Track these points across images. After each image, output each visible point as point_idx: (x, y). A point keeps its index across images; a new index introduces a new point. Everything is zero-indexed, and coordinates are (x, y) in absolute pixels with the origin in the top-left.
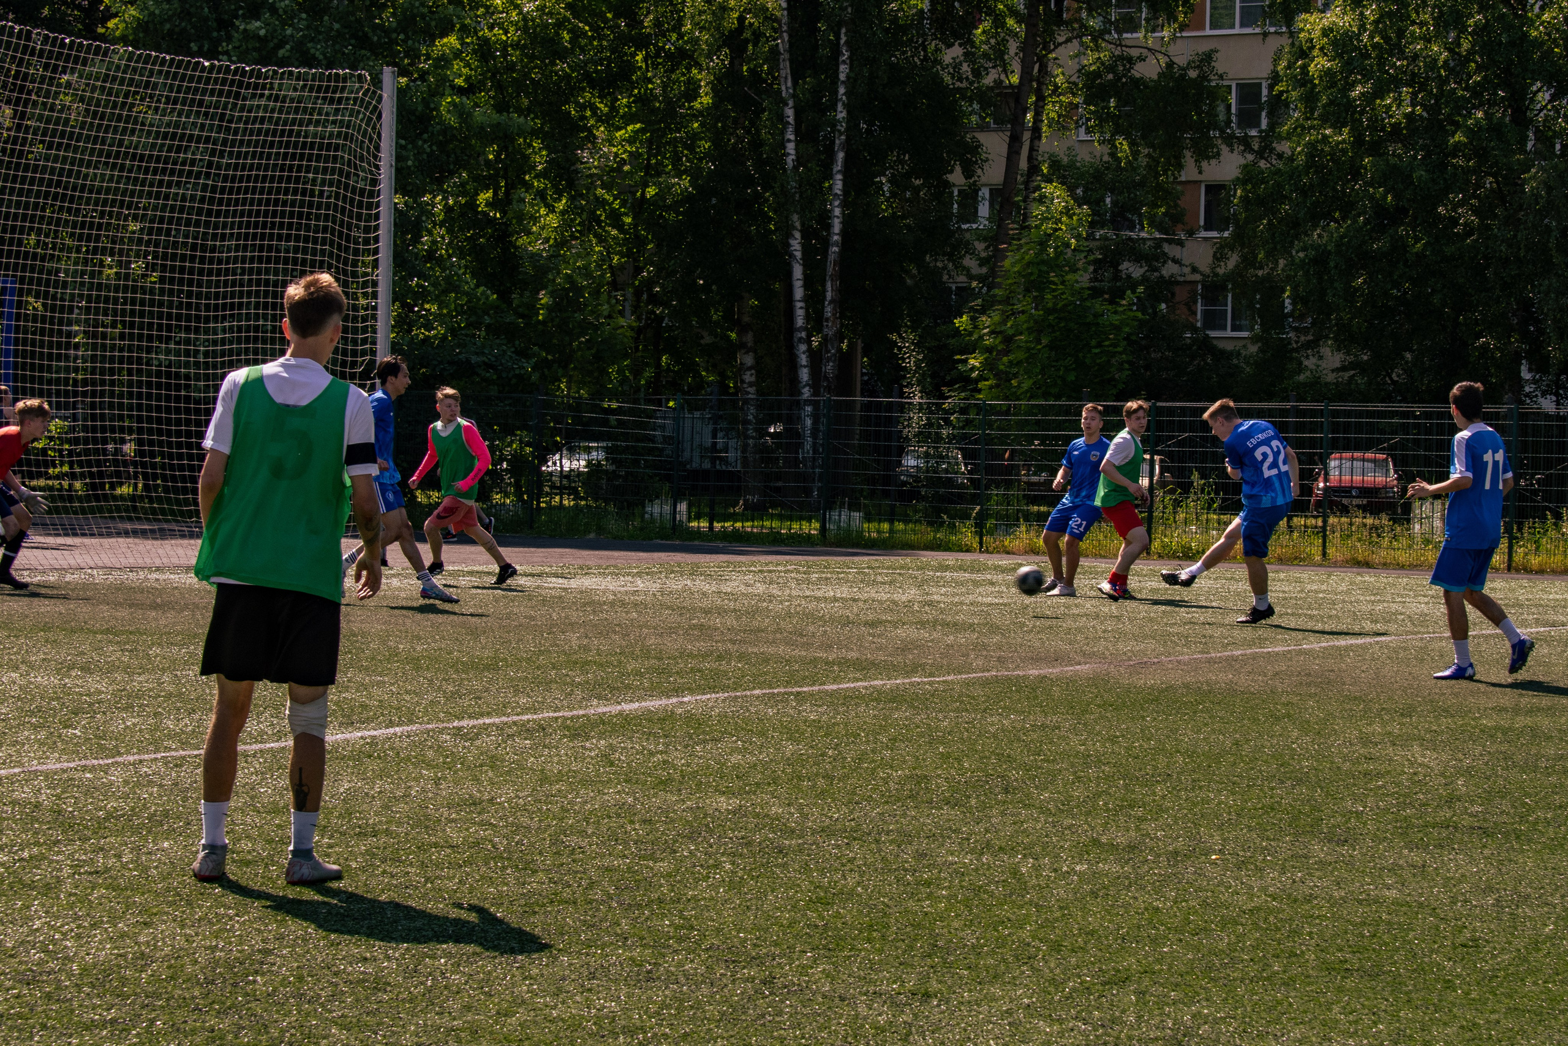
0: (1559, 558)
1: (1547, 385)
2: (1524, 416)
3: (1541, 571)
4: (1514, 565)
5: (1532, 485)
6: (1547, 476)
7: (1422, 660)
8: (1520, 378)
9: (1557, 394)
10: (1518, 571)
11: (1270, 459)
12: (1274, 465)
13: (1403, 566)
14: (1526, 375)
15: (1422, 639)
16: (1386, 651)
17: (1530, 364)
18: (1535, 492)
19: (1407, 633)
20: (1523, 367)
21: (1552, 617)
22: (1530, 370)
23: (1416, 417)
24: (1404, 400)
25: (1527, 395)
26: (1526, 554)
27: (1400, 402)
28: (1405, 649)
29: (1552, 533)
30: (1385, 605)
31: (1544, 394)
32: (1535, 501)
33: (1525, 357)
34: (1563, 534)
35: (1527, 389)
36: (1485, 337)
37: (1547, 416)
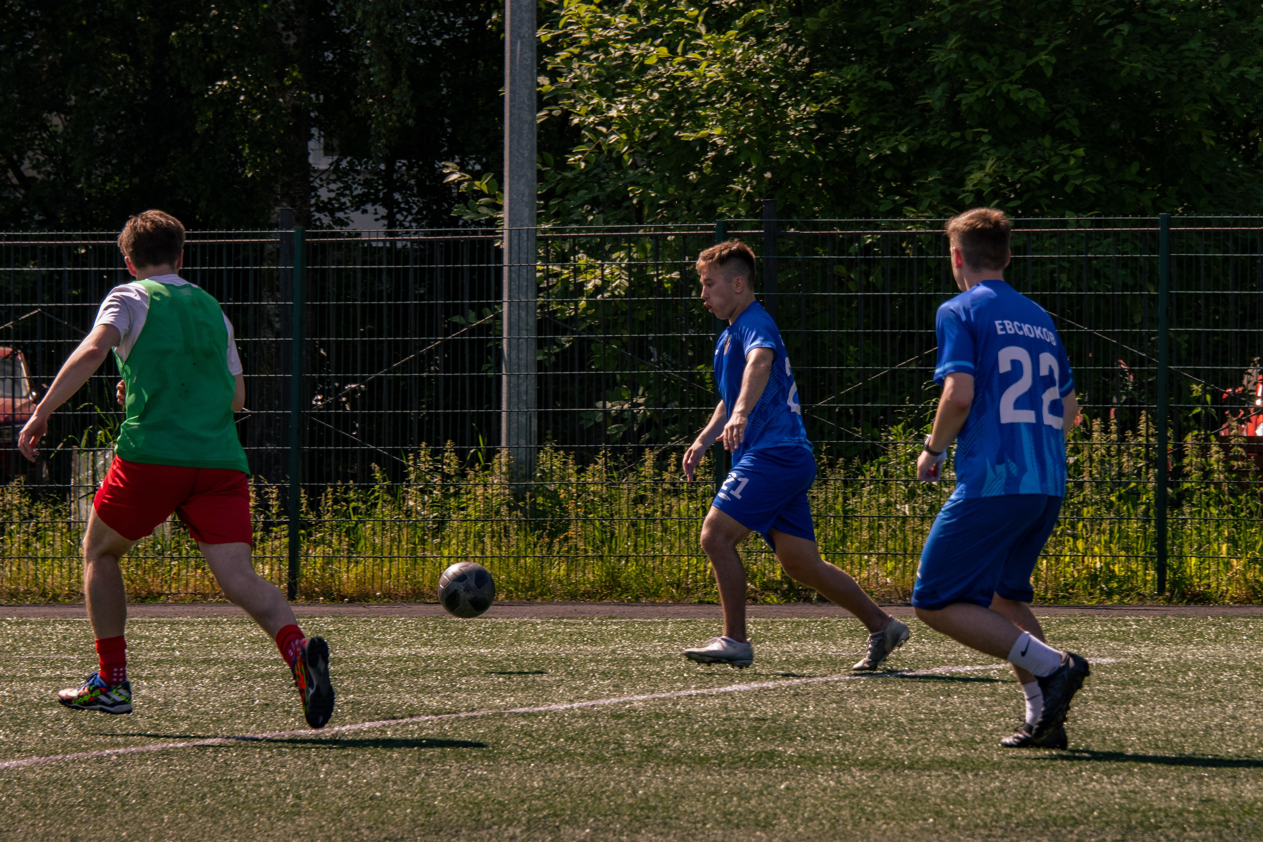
0: (401, 566)
1: (367, 183)
2: (317, 253)
3: (361, 598)
4: (303, 584)
5: (339, 405)
6: (370, 385)
7: (101, 807)
8: (307, 169)
9: (388, 202)
10: (311, 597)
11: (1024, 384)
12: (1030, 401)
13: (55, 597)
14: (320, 161)
15: (100, 760)
16: (19, 791)
17: (328, 136)
18: (345, 421)
19: (65, 748)
20: (312, 144)
21: (389, 698)
22: (328, 150)
23: (77, 260)
24: (50, 222)
25: (323, 207)
26: (328, 560)
27: (41, 225)
28: (63, 784)
29: (384, 511)
30: (16, 686)
31: (359, 203)
32: (346, 441)
33: (316, 122)
34: (408, 513)
35: (324, 194)
36: (228, 76)
37: (369, 252)
